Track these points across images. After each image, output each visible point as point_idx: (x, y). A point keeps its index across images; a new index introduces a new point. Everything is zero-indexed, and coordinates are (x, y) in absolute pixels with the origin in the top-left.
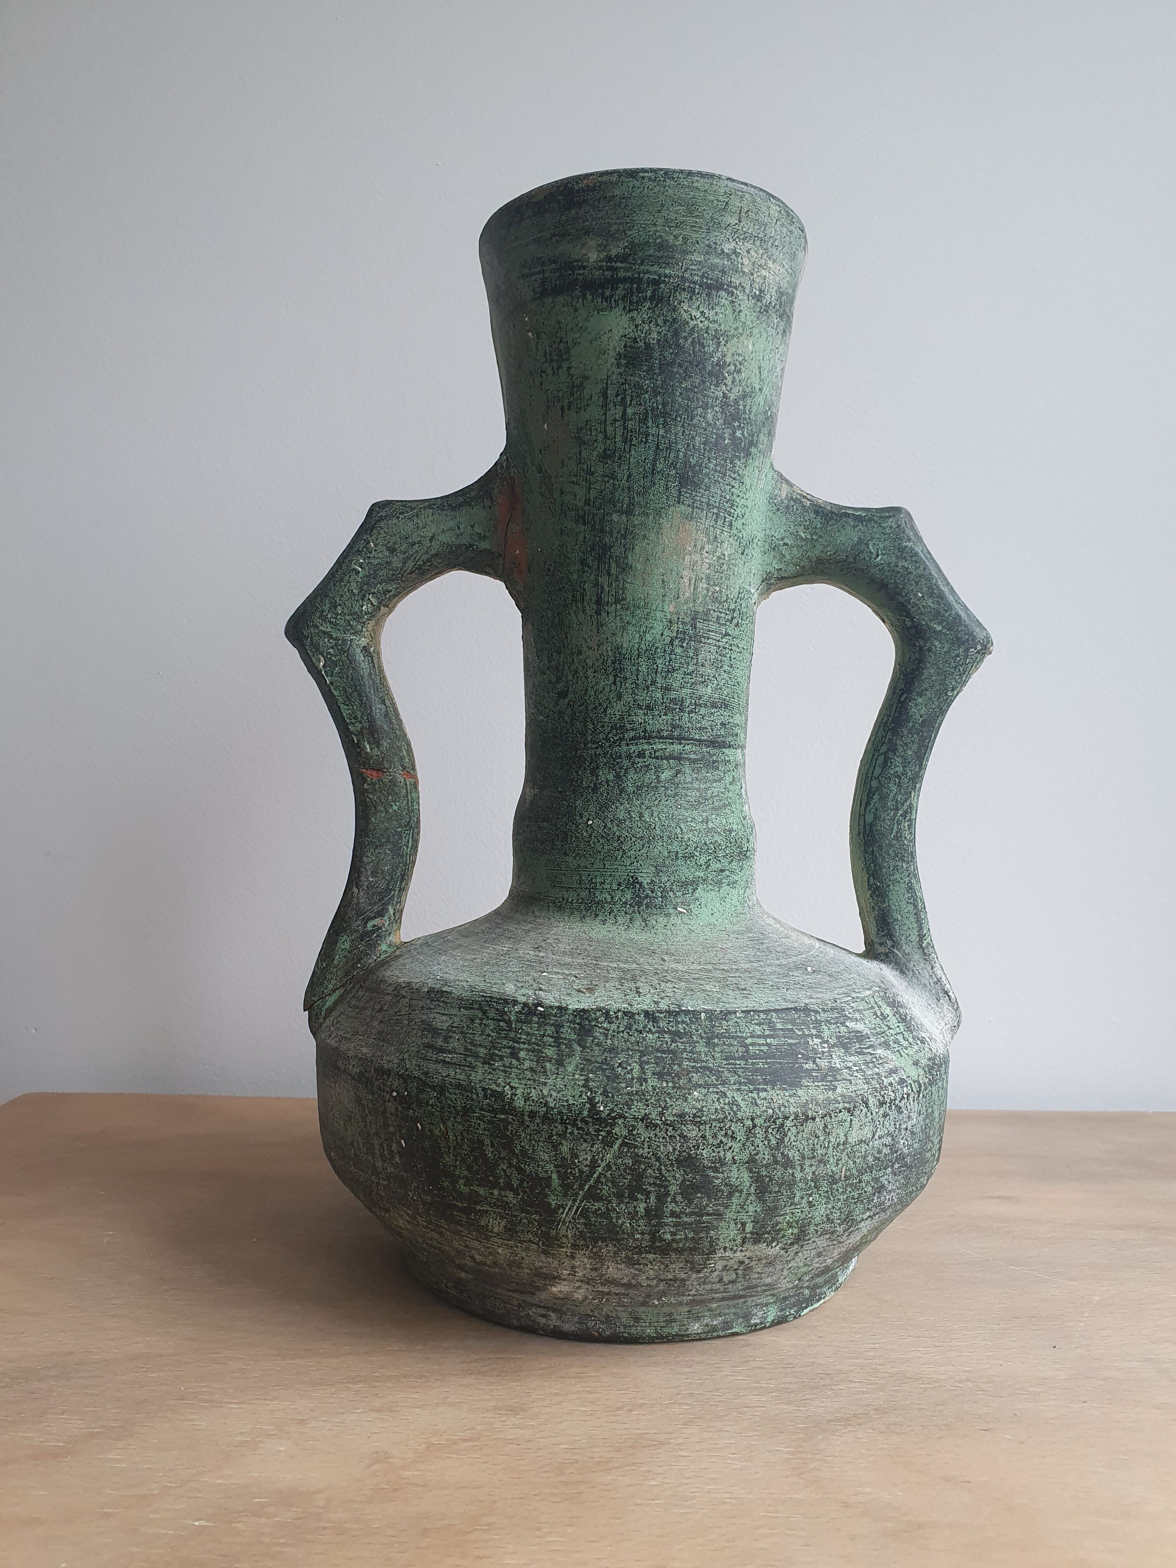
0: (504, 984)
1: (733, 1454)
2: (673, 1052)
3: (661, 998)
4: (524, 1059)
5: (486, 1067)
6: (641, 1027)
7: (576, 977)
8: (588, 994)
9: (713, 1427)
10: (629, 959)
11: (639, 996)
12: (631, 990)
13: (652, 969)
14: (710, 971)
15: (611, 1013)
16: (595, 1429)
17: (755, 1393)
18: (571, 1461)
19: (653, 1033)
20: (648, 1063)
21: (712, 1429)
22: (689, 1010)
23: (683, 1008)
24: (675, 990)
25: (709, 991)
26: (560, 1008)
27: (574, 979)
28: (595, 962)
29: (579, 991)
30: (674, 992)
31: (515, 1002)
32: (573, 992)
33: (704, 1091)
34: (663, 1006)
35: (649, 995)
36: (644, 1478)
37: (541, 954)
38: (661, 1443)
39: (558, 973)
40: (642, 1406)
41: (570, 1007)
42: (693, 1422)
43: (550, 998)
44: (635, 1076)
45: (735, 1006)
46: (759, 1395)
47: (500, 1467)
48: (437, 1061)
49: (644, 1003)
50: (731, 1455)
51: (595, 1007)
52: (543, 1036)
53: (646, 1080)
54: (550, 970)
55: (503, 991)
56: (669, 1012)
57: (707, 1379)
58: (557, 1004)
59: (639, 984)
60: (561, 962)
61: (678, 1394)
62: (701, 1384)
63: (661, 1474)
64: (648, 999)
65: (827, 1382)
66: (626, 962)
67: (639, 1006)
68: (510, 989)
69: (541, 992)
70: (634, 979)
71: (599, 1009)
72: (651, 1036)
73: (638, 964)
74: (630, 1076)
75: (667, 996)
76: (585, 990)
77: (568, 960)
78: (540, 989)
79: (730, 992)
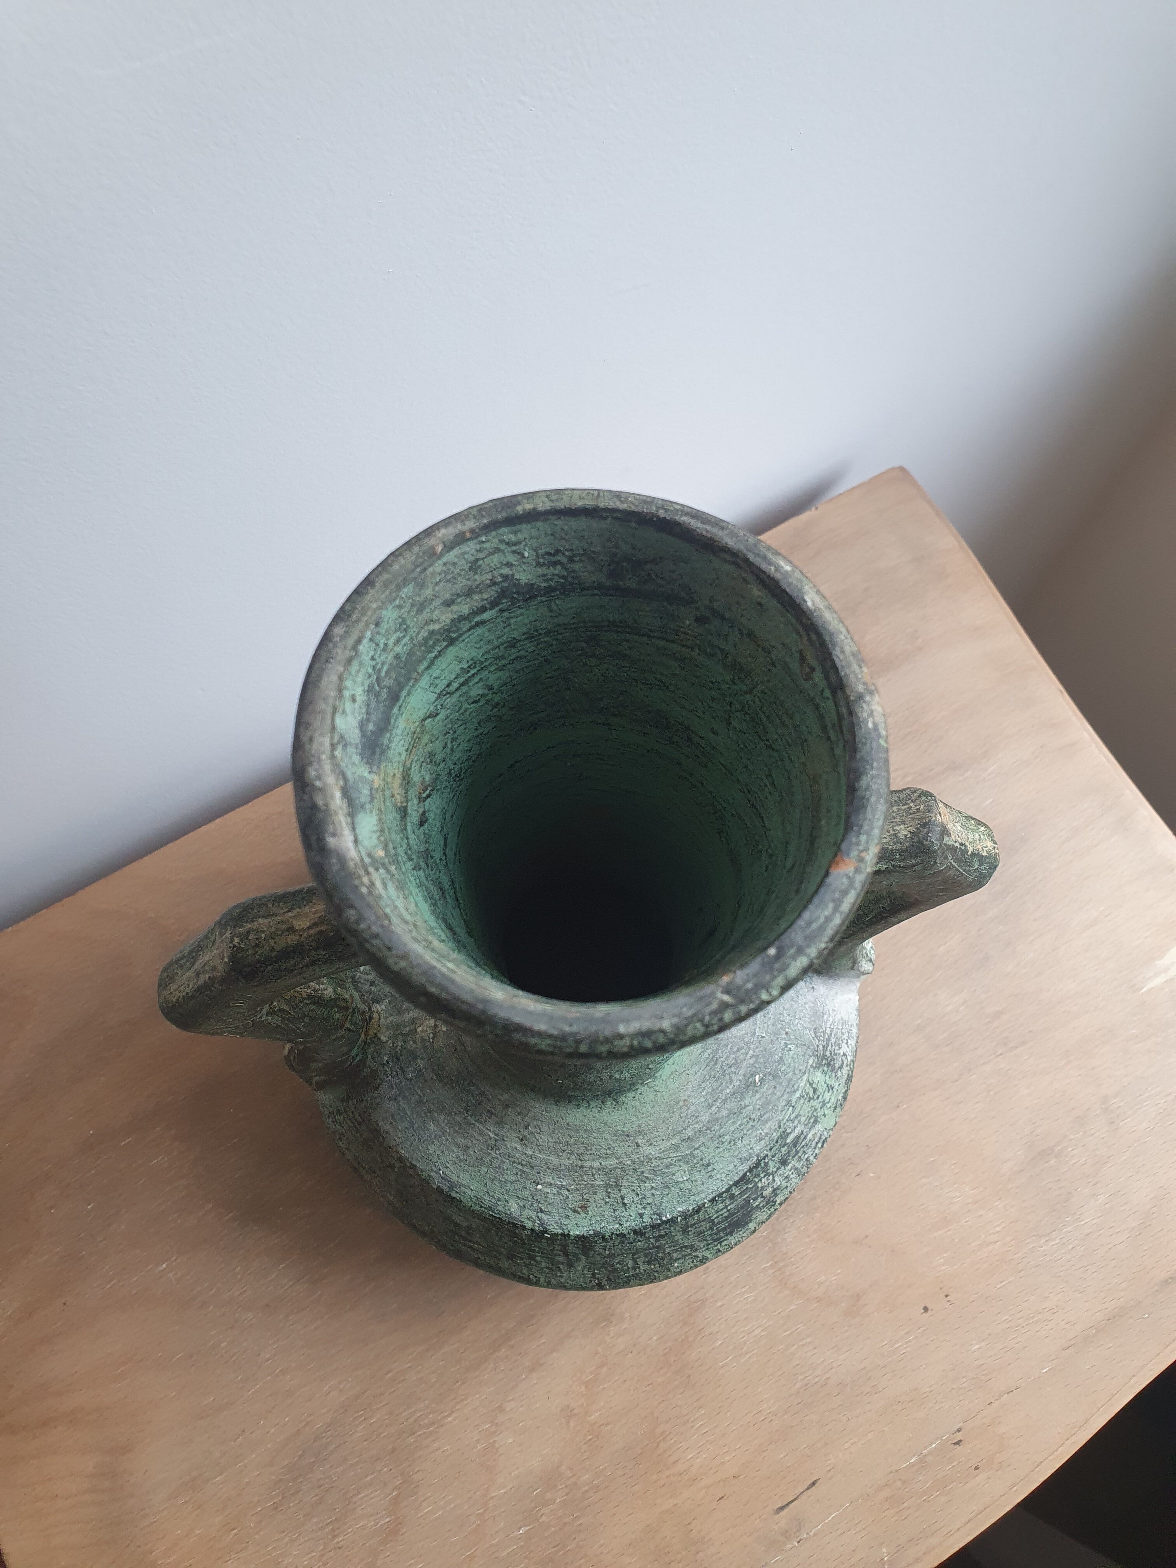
0: (507, 1201)
2: (658, 1247)
3: (645, 1208)
4: (541, 1262)
5: (510, 1261)
6: (631, 1240)
7: (568, 1190)
8: (583, 1215)
10: (608, 1152)
11: (626, 1209)
12: (617, 1203)
13: (629, 1162)
14: (676, 1148)
15: (607, 1237)
19: (641, 1241)
20: (639, 1257)
22: (668, 1220)
23: (664, 1219)
24: (653, 1191)
25: (681, 1182)
26: (563, 1235)
27: (566, 1192)
28: (580, 1163)
29: (575, 1211)
30: (653, 1194)
31: (523, 1228)
32: (570, 1213)
33: (681, 1261)
34: (647, 1219)
35: (633, 1206)
37: (530, 1153)
39: (551, 1184)
41: (571, 1234)
43: (554, 1228)
44: (630, 1266)
45: (703, 1195)
48: (465, 1245)
49: (630, 1222)
51: (592, 1232)
52: (553, 1250)
53: (639, 1268)
54: (543, 1181)
55: (508, 1212)
56: (653, 1226)
58: (560, 1231)
59: (624, 1191)
60: (550, 1166)
64: (633, 1212)
66: (607, 1157)
67: (628, 1224)
68: (514, 1208)
69: (543, 1215)
70: (618, 1186)
71: (597, 1234)
72: (640, 1243)
73: (617, 1159)
74: (626, 1268)
75: (648, 1204)
76: (579, 1210)
77: (554, 1160)
78: (542, 1211)
79: (698, 1176)
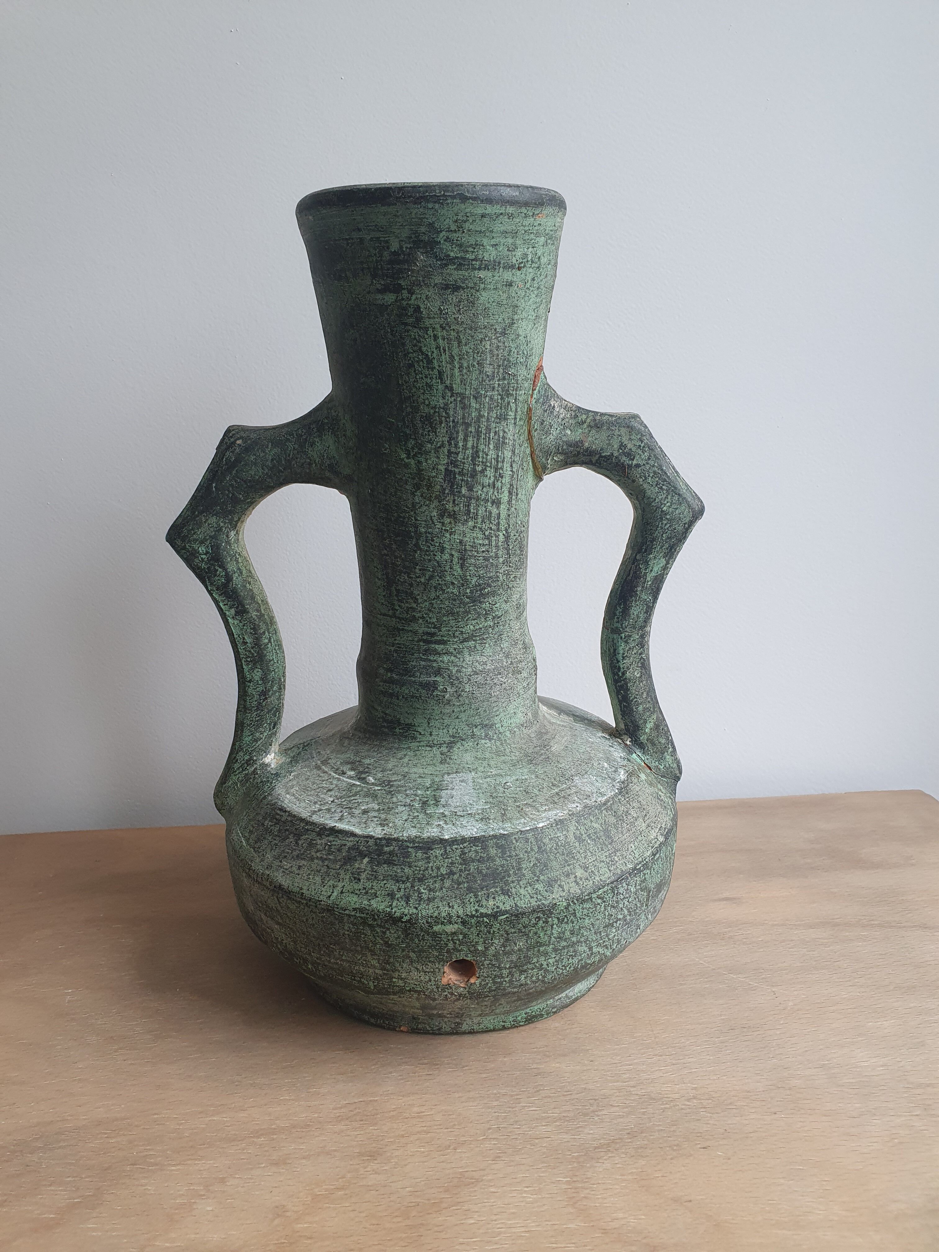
1: (527, 1187)
9: (513, 1161)
16: (431, 1170)
17: (544, 1124)
18: (414, 1204)
21: (512, 1164)
36: (465, 1217)
38: (478, 1181)
40: (463, 1143)
42: (499, 1157)
46: (547, 1125)
47: (364, 1215)
50: (526, 1189)
57: (510, 1111)
61: (489, 1129)
62: (505, 1117)
63: (477, 1212)
65: (595, 1108)
